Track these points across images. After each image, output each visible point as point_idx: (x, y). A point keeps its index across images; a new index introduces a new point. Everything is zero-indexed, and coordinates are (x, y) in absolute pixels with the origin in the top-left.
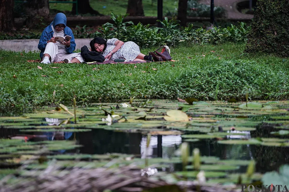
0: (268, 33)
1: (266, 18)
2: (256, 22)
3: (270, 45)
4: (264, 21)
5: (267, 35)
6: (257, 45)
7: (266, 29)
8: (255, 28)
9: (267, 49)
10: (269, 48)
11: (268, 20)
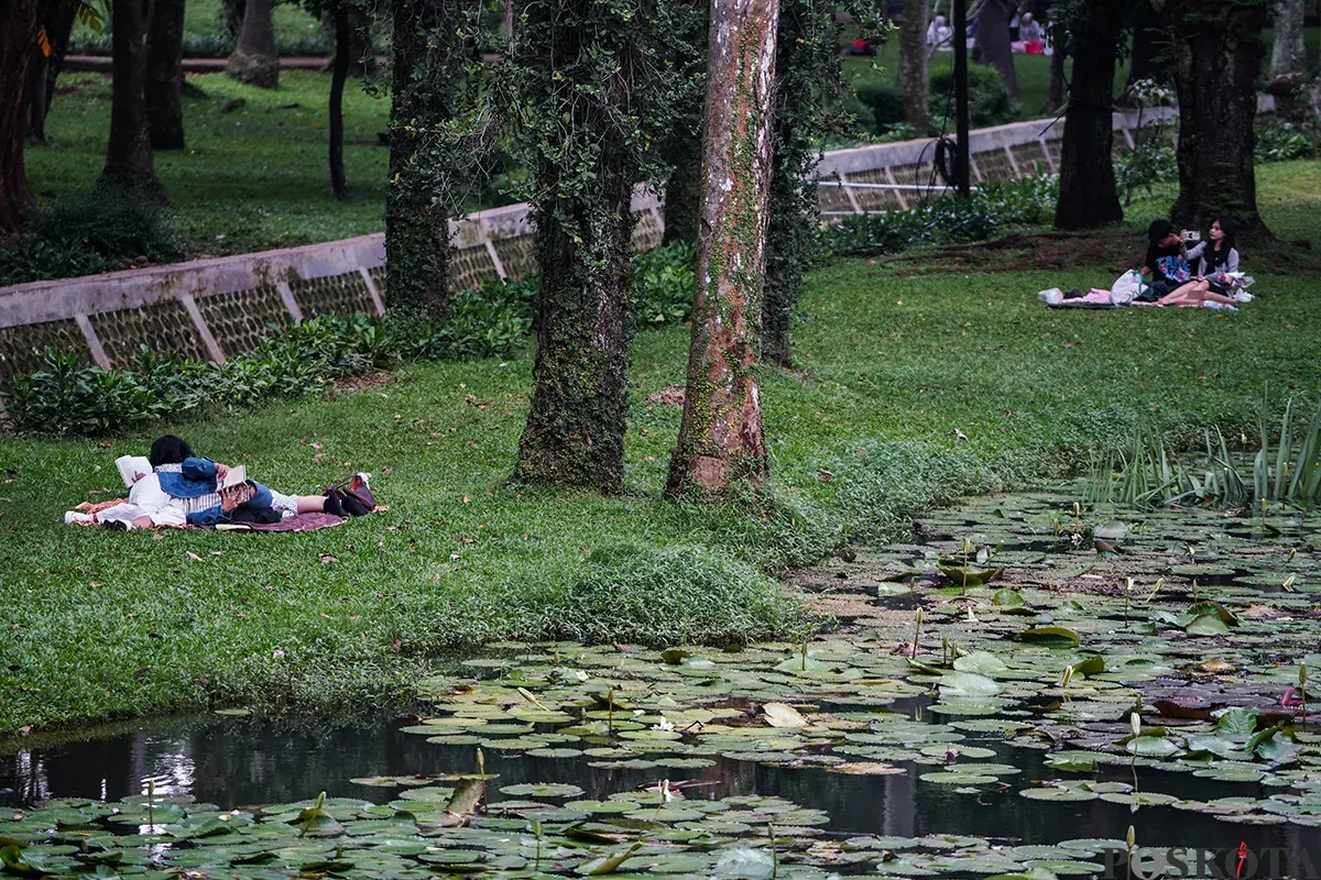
0: (574, 440)
1: (567, 406)
2: (541, 413)
3: (582, 468)
4: (564, 413)
5: (572, 444)
6: (550, 466)
7: (568, 430)
8: (540, 426)
9: (573, 477)
10: (576, 474)
11: (572, 410)
